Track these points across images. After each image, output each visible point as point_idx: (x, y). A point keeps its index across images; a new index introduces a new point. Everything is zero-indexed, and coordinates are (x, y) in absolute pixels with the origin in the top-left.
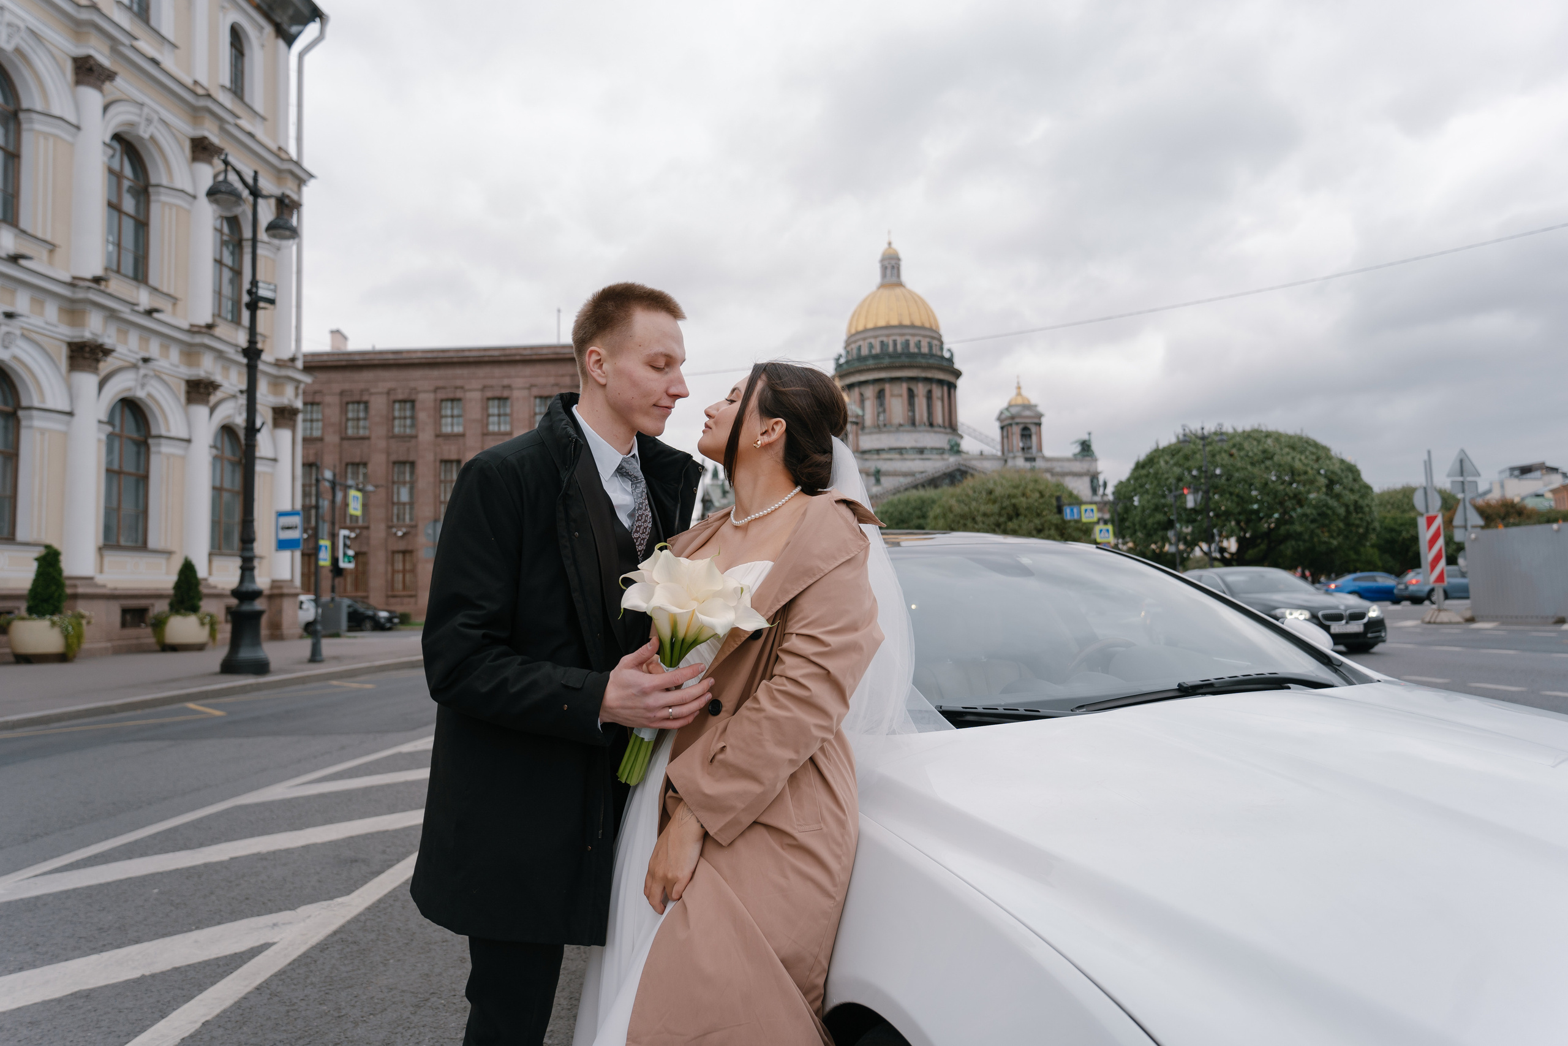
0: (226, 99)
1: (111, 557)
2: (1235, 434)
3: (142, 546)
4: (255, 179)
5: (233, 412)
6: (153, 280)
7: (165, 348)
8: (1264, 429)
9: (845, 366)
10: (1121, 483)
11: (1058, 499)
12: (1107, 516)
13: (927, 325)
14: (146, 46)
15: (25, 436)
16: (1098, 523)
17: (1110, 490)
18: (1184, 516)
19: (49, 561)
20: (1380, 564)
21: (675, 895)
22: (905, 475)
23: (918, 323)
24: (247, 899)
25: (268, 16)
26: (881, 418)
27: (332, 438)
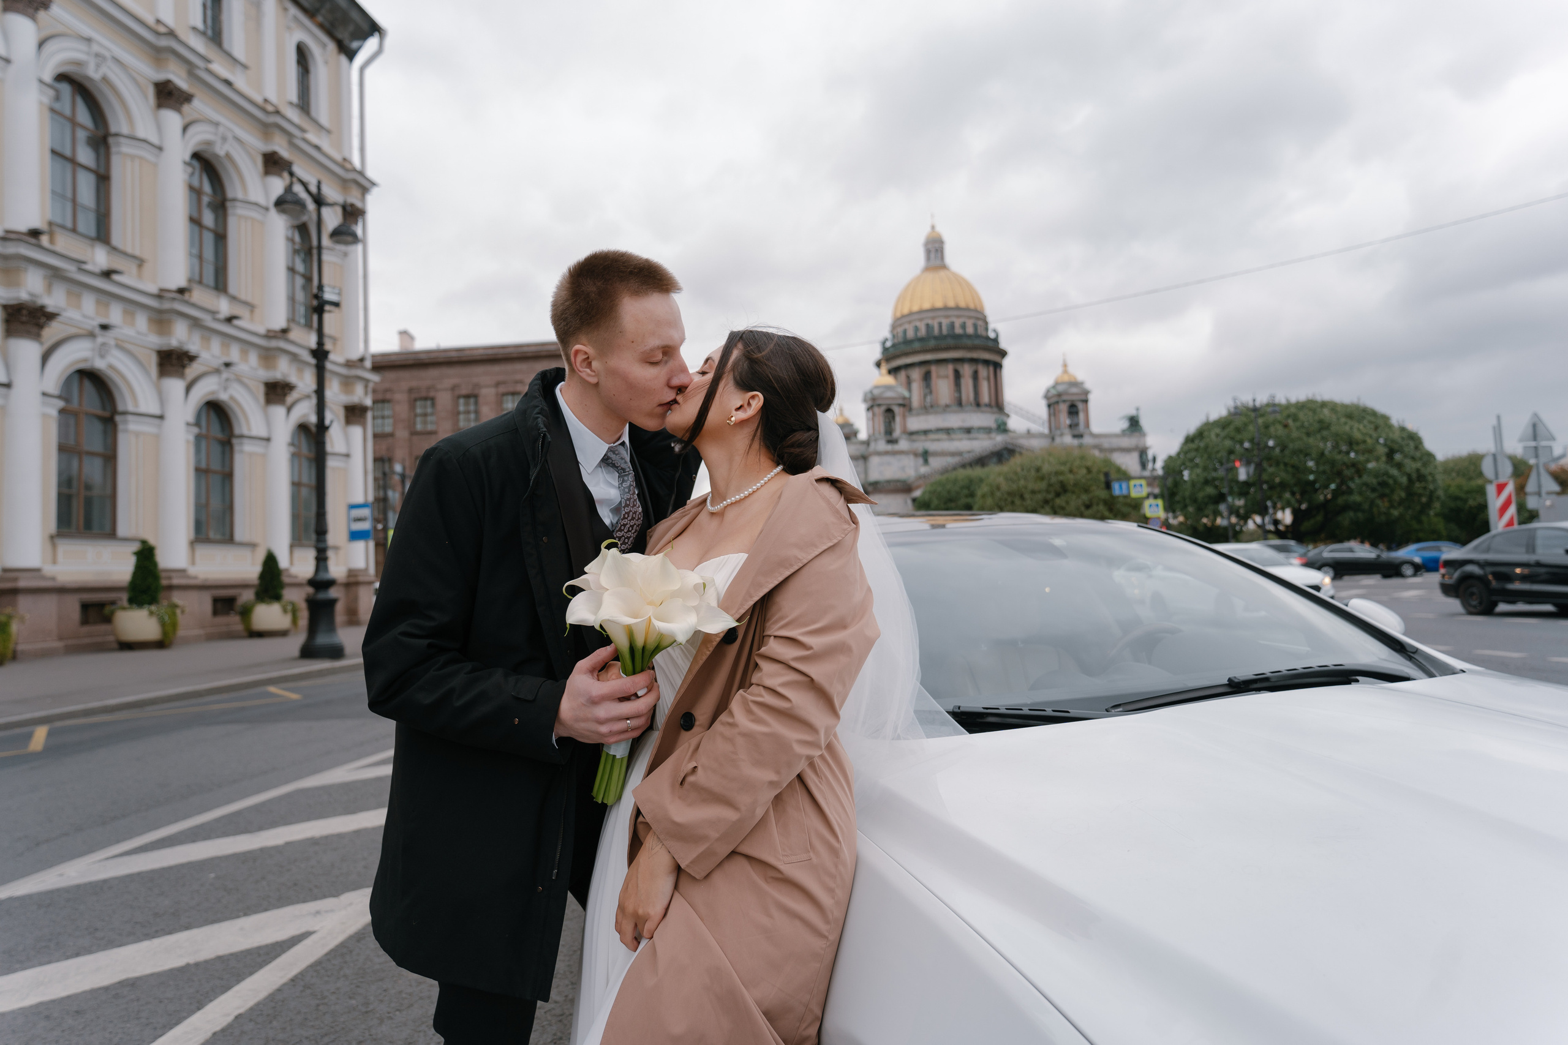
0: (293, 115)
1: (203, 551)
2: (1289, 406)
3: (228, 539)
4: (319, 188)
5: (305, 411)
6: (232, 288)
7: (244, 353)
8: (1319, 398)
9: (891, 350)
10: (1170, 458)
11: (1106, 475)
12: (1157, 491)
13: (972, 306)
14: (220, 68)
15: (122, 439)
16: (1148, 497)
17: (1159, 464)
18: (1236, 489)
19: (146, 555)
20: (1444, 533)
21: (646, 933)
22: (953, 454)
23: (962, 304)
24: (295, 885)
25: (330, 34)
26: (928, 399)
27: (402, 434)
